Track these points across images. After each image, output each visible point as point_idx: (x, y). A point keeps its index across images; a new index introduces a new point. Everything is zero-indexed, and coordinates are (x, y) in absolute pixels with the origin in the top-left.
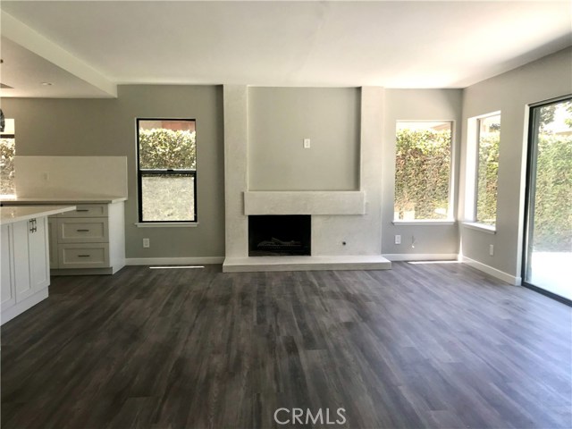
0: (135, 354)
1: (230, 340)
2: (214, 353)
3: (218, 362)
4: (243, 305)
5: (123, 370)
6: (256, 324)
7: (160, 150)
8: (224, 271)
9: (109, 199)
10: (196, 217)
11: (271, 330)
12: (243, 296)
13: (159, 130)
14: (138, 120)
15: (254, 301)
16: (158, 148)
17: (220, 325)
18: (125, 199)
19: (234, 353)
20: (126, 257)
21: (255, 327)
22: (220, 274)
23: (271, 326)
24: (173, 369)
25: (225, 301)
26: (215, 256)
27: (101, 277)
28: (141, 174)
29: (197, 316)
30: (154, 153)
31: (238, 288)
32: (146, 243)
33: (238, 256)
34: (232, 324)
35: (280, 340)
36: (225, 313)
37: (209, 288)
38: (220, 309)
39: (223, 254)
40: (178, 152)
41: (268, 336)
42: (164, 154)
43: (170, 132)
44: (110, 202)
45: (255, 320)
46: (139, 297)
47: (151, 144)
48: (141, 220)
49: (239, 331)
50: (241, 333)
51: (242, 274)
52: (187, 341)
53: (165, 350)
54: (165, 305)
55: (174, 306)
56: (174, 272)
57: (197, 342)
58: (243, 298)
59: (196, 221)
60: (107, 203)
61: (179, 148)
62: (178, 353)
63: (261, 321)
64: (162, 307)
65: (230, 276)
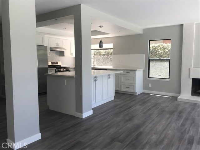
0: (127, 126)
1: (164, 130)
2: (154, 134)
3: (154, 137)
4: (179, 116)
5: (120, 131)
6: (179, 126)
7: (160, 51)
8: (178, 100)
9: (136, 69)
10: (169, 77)
11: (185, 131)
12: (181, 112)
13: (160, 44)
14: (150, 41)
15: (184, 115)
16: (159, 51)
17: (164, 123)
18: (143, 69)
19: (163, 136)
20: (143, 89)
21: (178, 127)
22: (176, 101)
23: (186, 129)
24: (136, 135)
25: (172, 113)
26: (176, 93)
27: (132, 95)
28: (149, 60)
29: (157, 117)
30: (158, 52)
31: (180, 108)
32: (150, 85)
33: (186, 95)
34: (169, 123)
35: (187, 136)
36: (169, 118)
37: (168, 106)
38: (168, 116)
39: (179, 93)
40: (167, 52)
41: (182, 133)
42: (161, 53)
43: (164, 44)
44: (137, 70)
45: (180, 124)
46: (140, 105)
47: (157, 49)
48: (149, 77)
49: (170, 127)
50: (171, 128)
51: (186, 103)
52: (148, 126)
53: (138, 127)
54: (148, 110)
55: (150, 111)
56: (159, 97)
57: (151, 127)
58: (180, 114)
59: (169, 79)
60: (136, 70)
61: (167, 50)
62: (141, 130)
63: (183, 125)
64: (146, 110)
65: (180, 103)
